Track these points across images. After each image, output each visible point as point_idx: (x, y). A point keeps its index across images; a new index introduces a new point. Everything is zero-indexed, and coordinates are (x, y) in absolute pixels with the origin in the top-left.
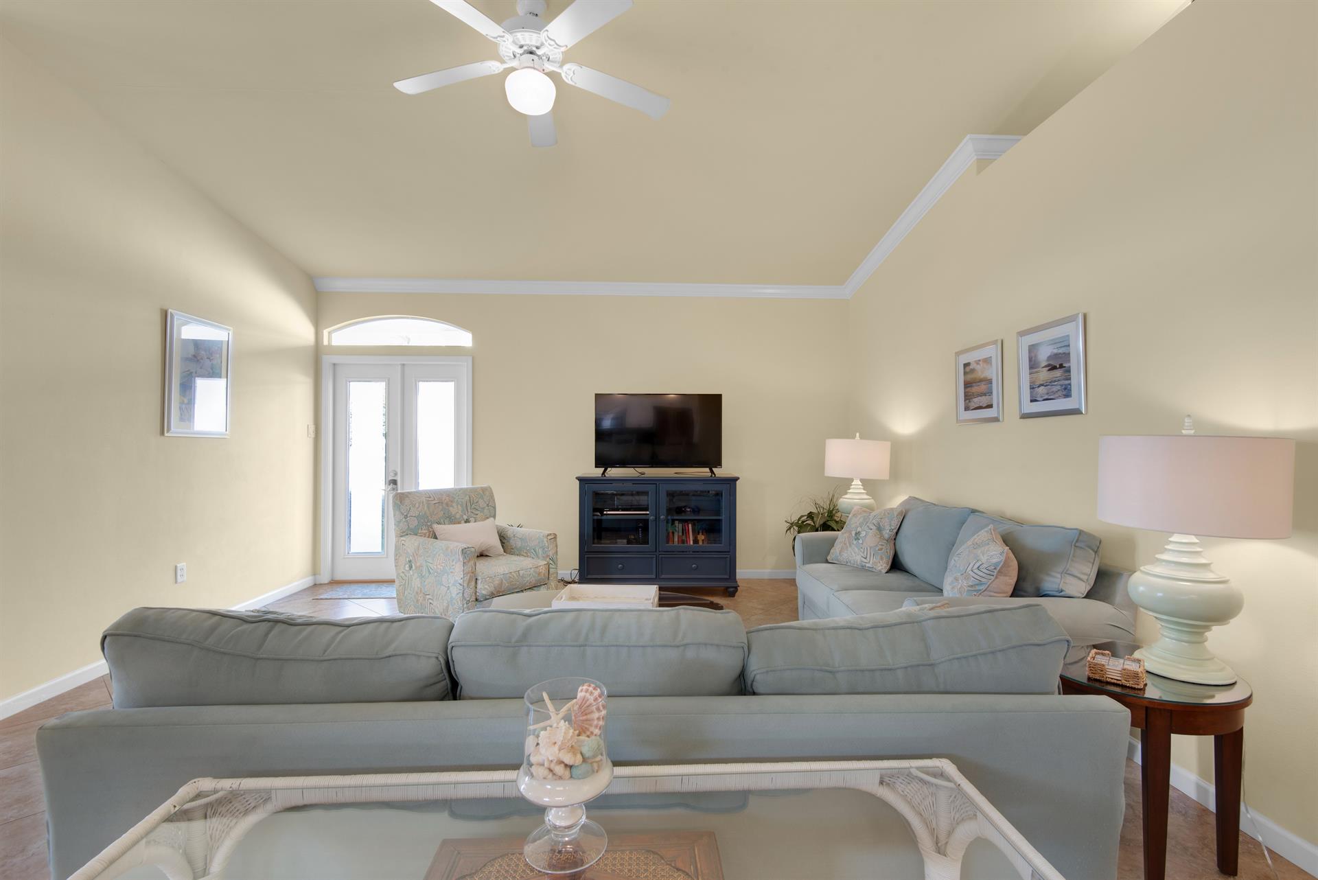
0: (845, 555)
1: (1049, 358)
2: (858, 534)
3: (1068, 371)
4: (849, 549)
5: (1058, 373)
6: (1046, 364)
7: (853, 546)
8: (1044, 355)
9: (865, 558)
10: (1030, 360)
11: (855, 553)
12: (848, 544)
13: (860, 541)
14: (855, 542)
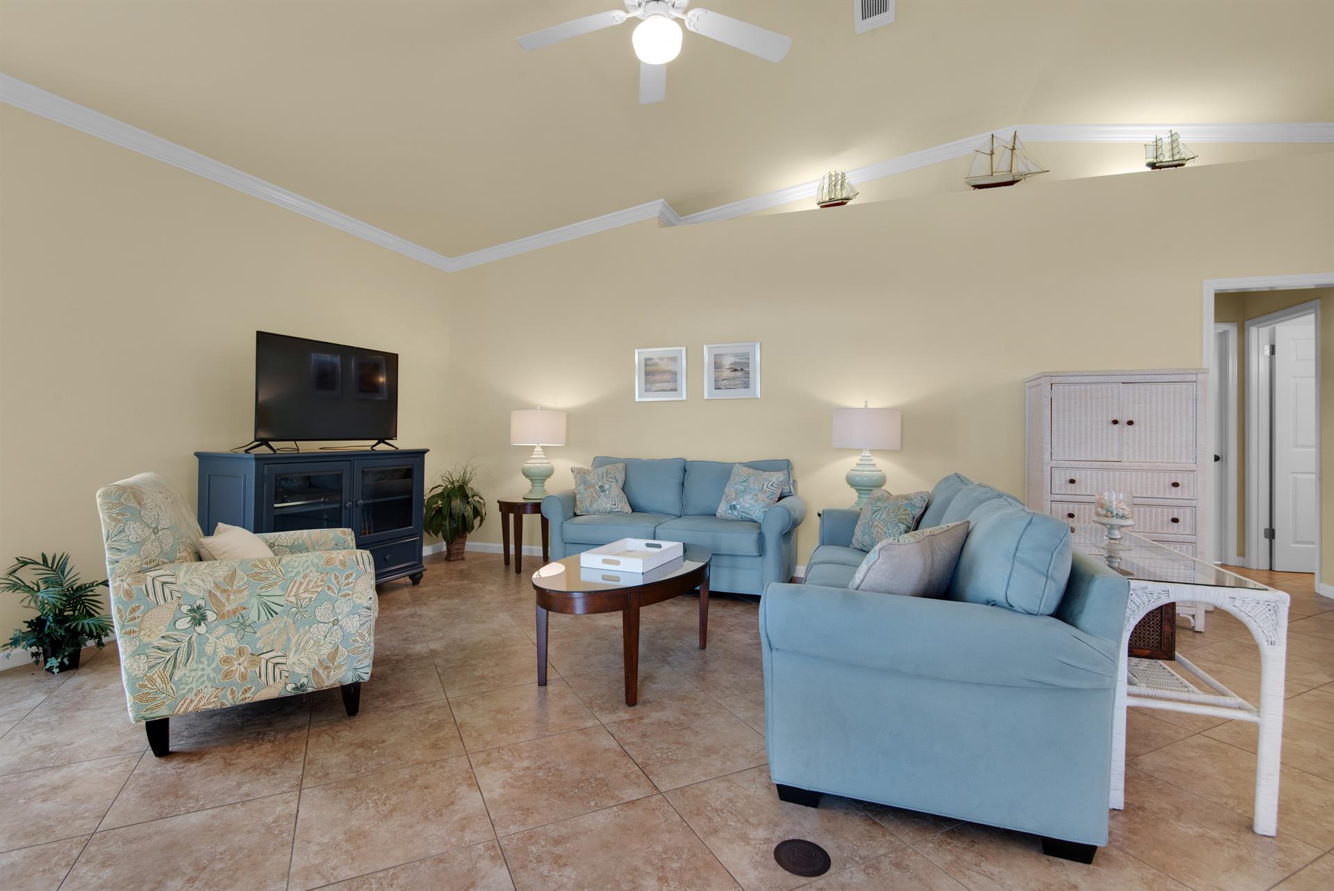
0: (595, 506)
1: (732, 364)
2: (601, 487)
3: (748, 373)
4: (599, 500)
5: (739, 374)
6: (729, 367)
7: (602, 498)
8: (727, 362)
9: (615, 505)
10: (715, 363)
11: (605, 502)
12: (596, 497)
13: (607, 492)
14: (602, 494)
